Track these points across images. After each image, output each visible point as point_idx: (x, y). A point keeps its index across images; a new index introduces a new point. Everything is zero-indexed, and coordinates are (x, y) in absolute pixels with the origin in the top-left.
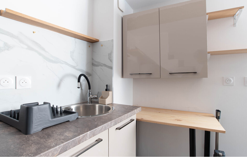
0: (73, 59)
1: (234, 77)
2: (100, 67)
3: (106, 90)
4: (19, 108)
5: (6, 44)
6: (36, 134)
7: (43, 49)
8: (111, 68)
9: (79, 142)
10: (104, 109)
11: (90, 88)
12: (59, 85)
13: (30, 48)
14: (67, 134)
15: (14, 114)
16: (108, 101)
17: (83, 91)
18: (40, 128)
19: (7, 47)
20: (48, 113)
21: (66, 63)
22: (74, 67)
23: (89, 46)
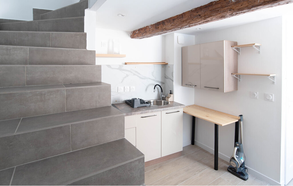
0: (153, 76)
1: (258, 93)
2: (168, 79)
3: (170, 93)
4: (131, 99)
5: (127, 75)
6: (135, 108)
7: (139, 74)
8: (173, 81)
9: (146, 113)
10: (166, 103)
11: (162, 92)
12: (146, 90)
13: (134, 75)
14: (143, 110)
15: (130, 101)
16: (170, 100)
17: (159, 93)
18: (137, 107)
19: (127, 76)
20: (139, 102)
21: (150, 79)
22: (154, 80)
23: (163, 67)
